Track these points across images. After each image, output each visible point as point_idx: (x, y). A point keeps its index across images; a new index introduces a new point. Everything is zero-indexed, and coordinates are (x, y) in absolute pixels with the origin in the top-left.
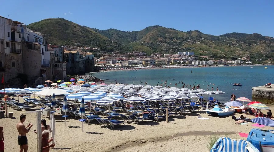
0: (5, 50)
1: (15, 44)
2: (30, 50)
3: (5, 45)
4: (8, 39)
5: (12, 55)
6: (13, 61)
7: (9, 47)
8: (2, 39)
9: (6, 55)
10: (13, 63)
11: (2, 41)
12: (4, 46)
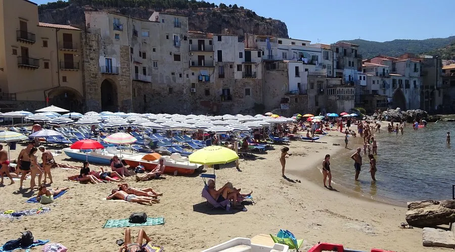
0: (235, 75)
1: (251, 66)
2: (269, 71)
3: (236, 69)
4: (240, 61)
5: (246, 80)
6: (247, 88)
7: (241, 70)
8: (231, 62)
9: (236, 80)
10: (248, 92)
11: (231, 64)
12: (234, 70)
